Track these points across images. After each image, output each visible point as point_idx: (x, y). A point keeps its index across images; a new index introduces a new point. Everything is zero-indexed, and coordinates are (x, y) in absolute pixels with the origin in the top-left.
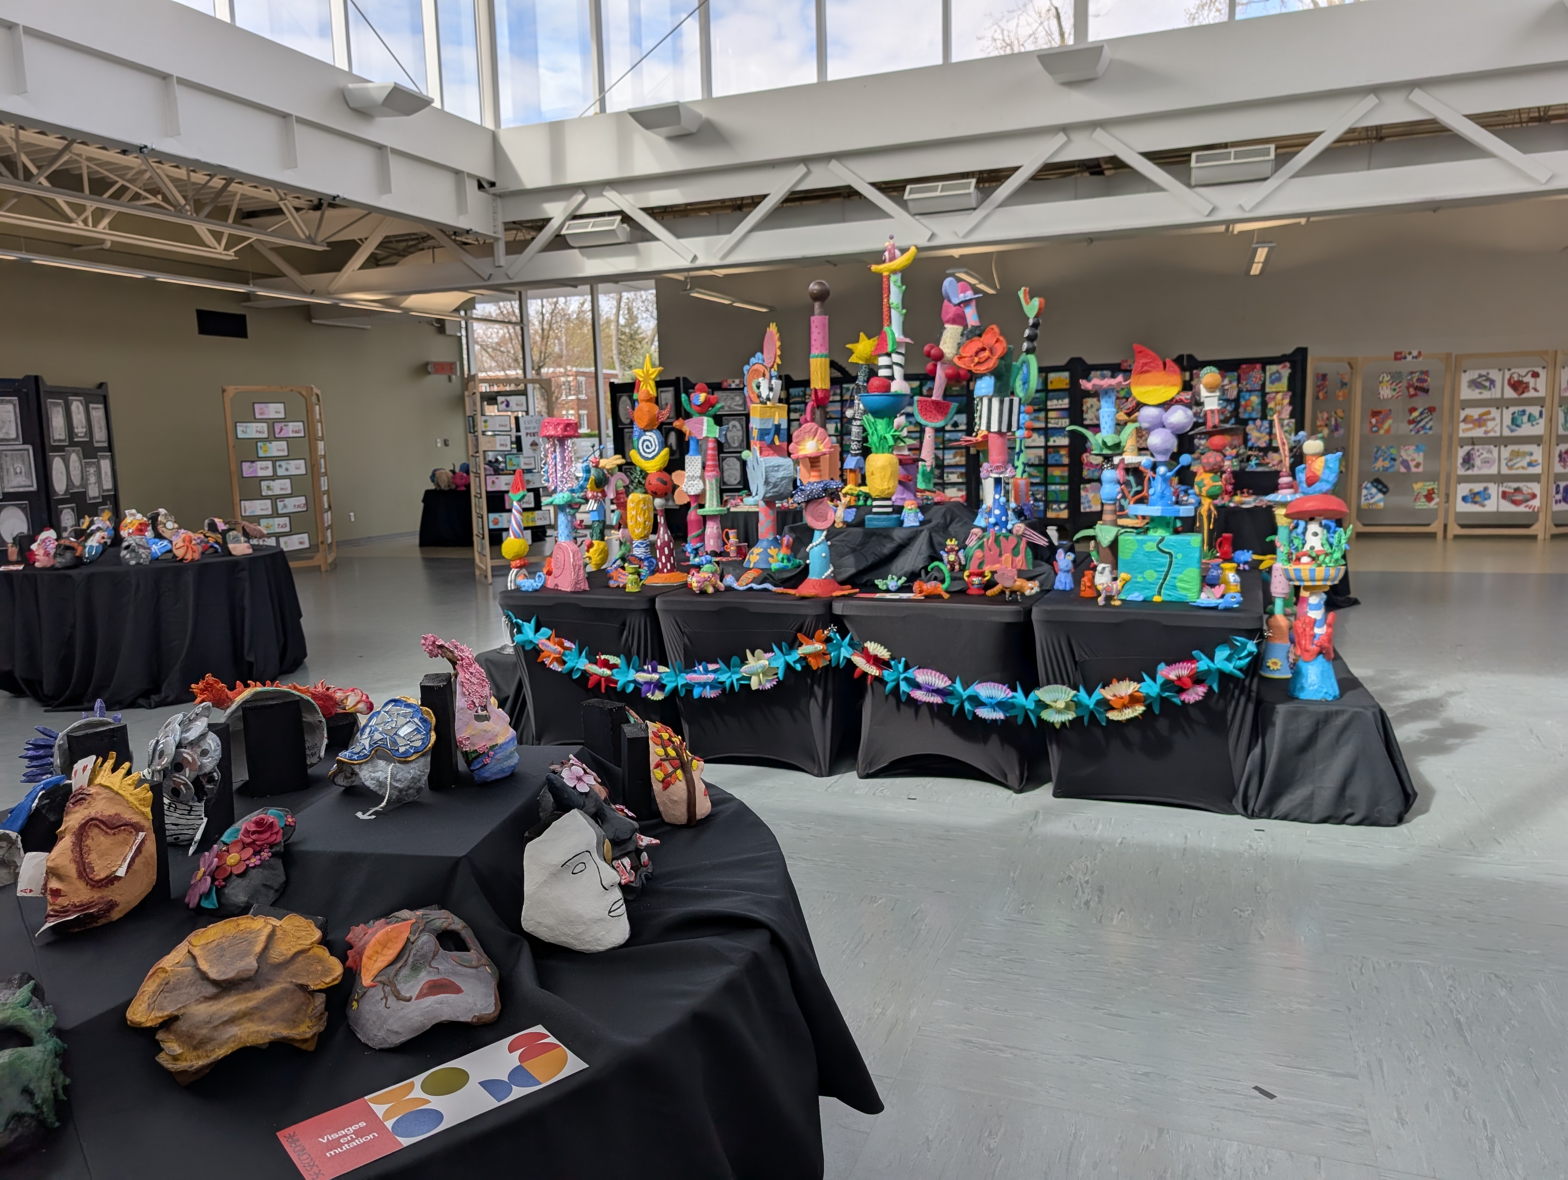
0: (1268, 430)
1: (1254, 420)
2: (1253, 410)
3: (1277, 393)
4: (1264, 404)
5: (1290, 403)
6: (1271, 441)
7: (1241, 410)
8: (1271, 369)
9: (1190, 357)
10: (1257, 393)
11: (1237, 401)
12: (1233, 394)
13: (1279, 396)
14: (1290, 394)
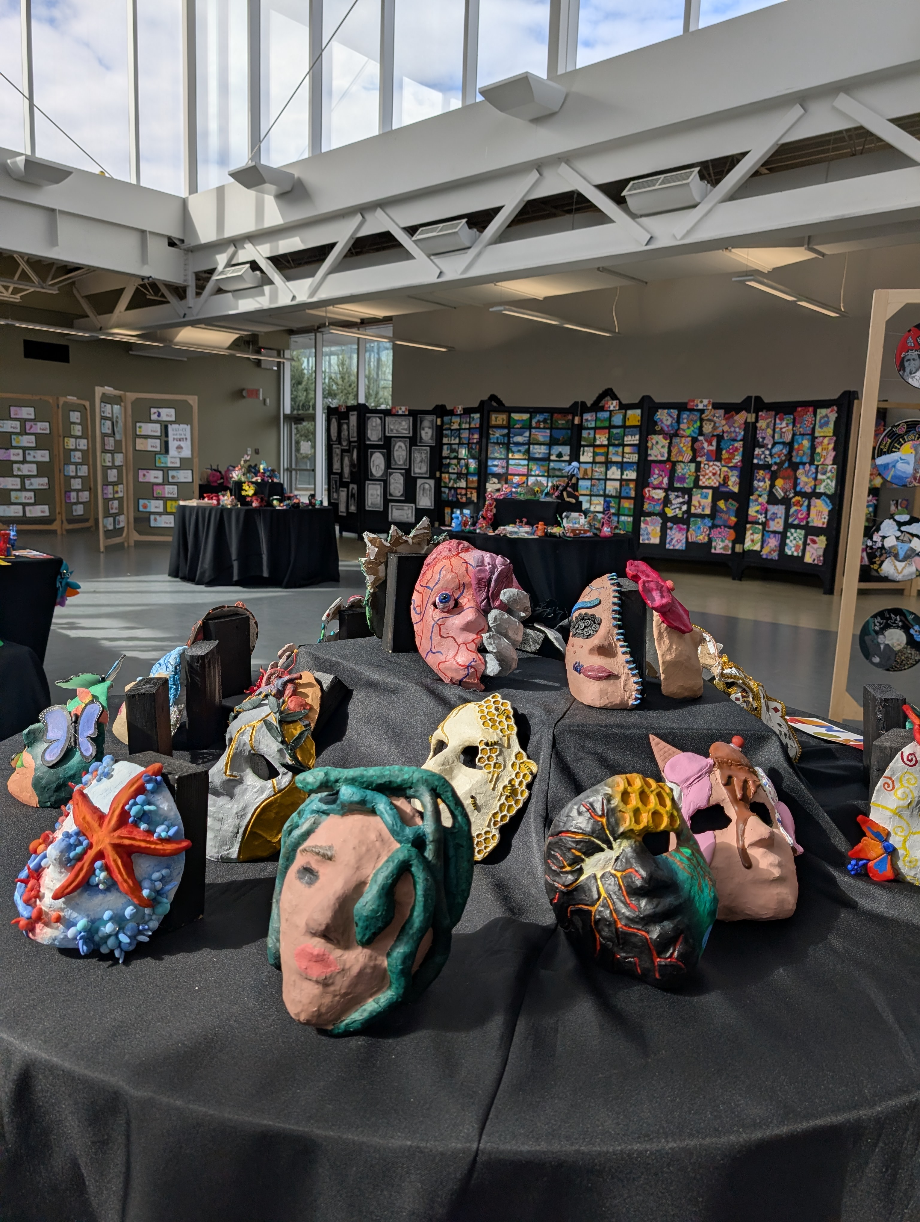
0: (814, 476)
1: (804, 464)
2: (804, 454)
3: (825, 437)
4: (813, 448)
5: (834, 449)
6: (815, 486)
7: (794, 454)
8: (822, 412)
9: (758, 399)
10: (808, 437)
11: (790, 445)
12: (788, 438)
13: (826, 441)
14: (835, 438)
